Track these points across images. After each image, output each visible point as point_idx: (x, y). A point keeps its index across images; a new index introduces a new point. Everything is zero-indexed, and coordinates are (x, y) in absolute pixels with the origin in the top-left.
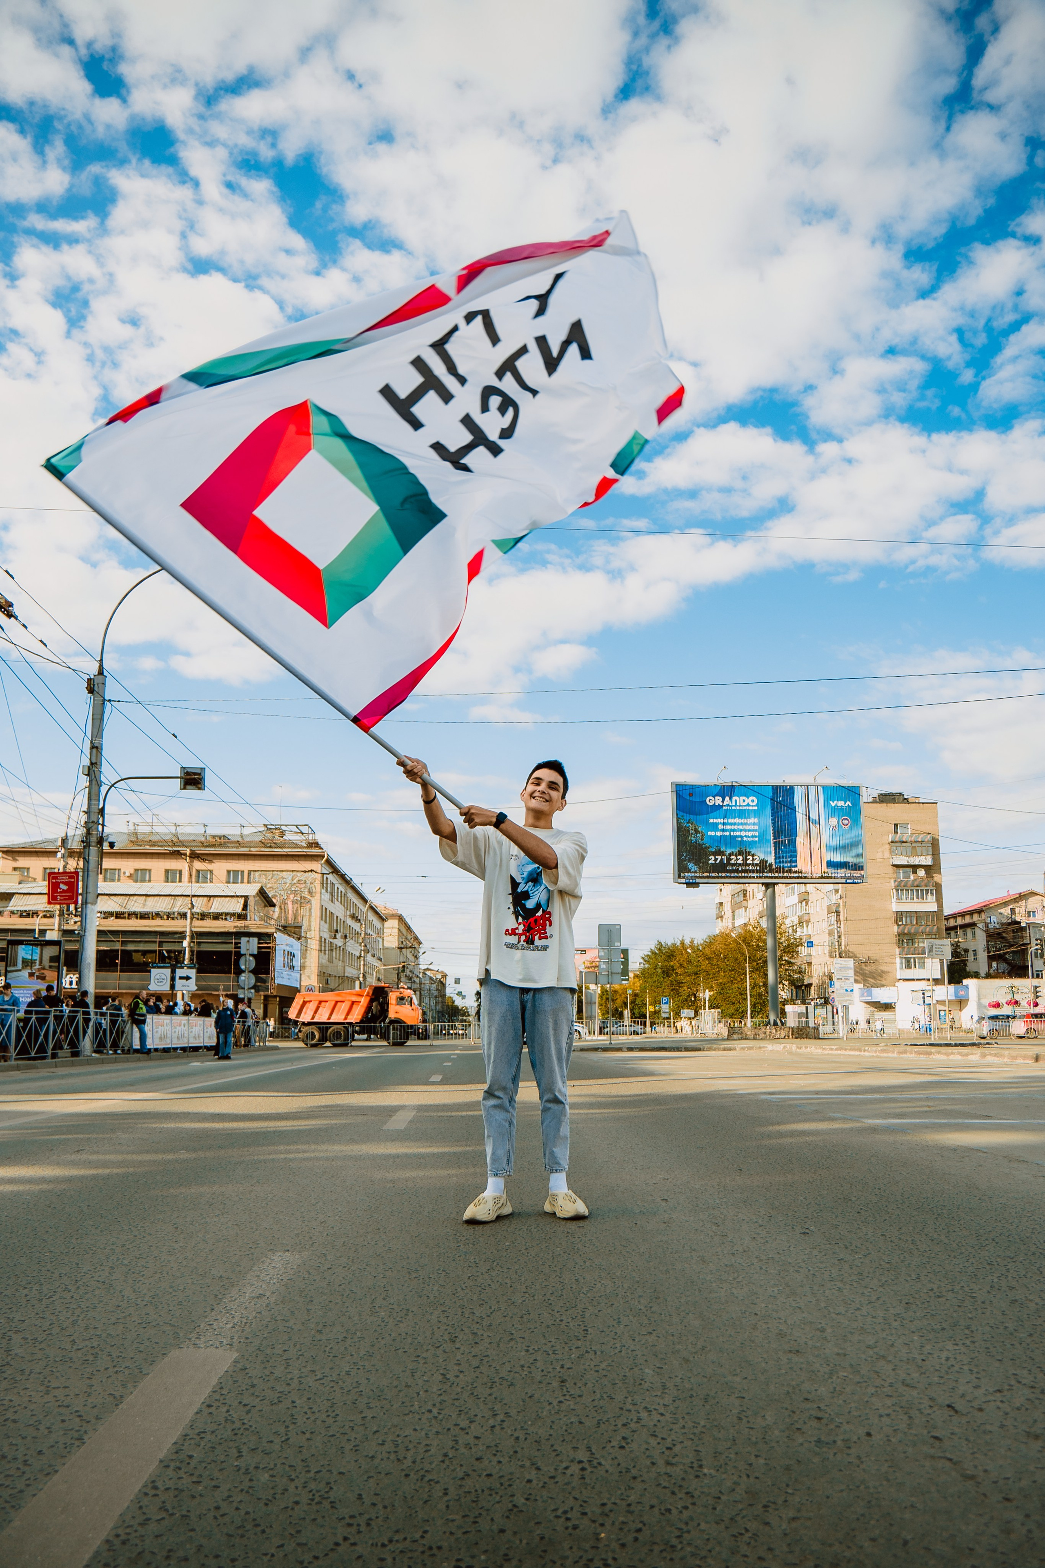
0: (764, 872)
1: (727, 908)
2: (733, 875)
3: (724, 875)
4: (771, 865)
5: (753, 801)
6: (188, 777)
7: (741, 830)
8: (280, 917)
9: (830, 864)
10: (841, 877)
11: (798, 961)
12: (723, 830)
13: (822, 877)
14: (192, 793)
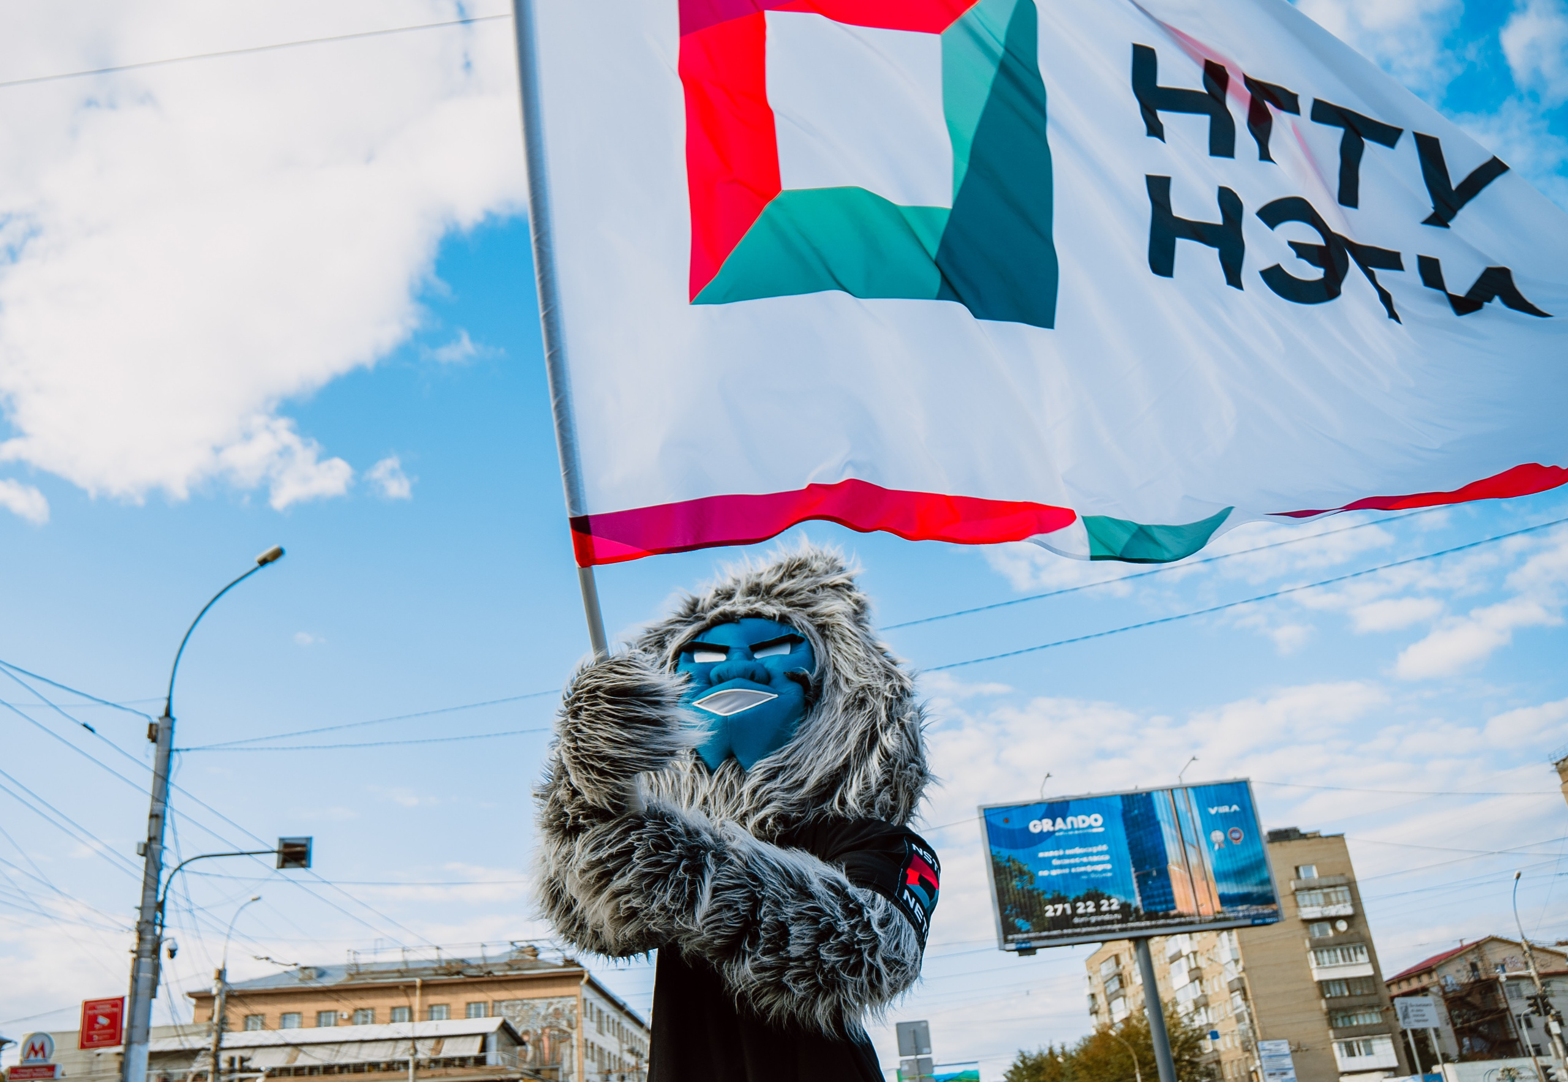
0: (1127, 921)
1: (1101, 1000)
2: (1084, 930)
3: (1070, 931)
4: (1137, 910)
5: (1096, 820)
6: (288, 850)
7: (1085, 864)
8: (534, 1058)
9: (1225, 900)
10: (1245, 917)
11: (1202, 1061)
12: (1061, 867)
13: (1216, 920)
14: (294, 873)
